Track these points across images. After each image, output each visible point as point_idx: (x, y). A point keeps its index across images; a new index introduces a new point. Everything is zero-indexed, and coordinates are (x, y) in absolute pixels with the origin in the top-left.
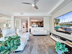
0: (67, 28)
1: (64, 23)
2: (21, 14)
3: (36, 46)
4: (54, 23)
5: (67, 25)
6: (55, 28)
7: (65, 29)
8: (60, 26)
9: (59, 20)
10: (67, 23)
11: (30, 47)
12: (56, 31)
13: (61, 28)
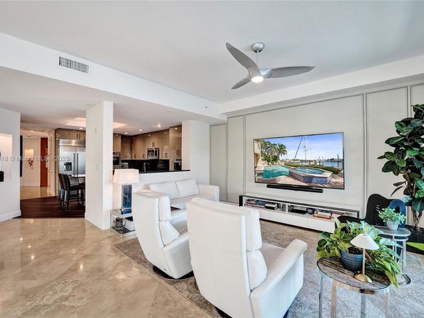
0: (314, 177)
1: (305, 161)
4: (256, 155)
5: (315, 167)
6: (259, 174)
7: (309, 179)
8: (287, 170)
9: (282, 149)
10: (316, 163)
12: (268, 186)
13: (291, 175)
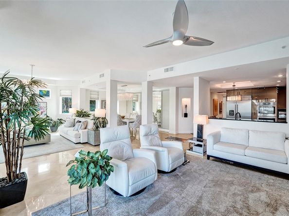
2: (167, 70)
3: (179, 205)
11: (157, 197)
